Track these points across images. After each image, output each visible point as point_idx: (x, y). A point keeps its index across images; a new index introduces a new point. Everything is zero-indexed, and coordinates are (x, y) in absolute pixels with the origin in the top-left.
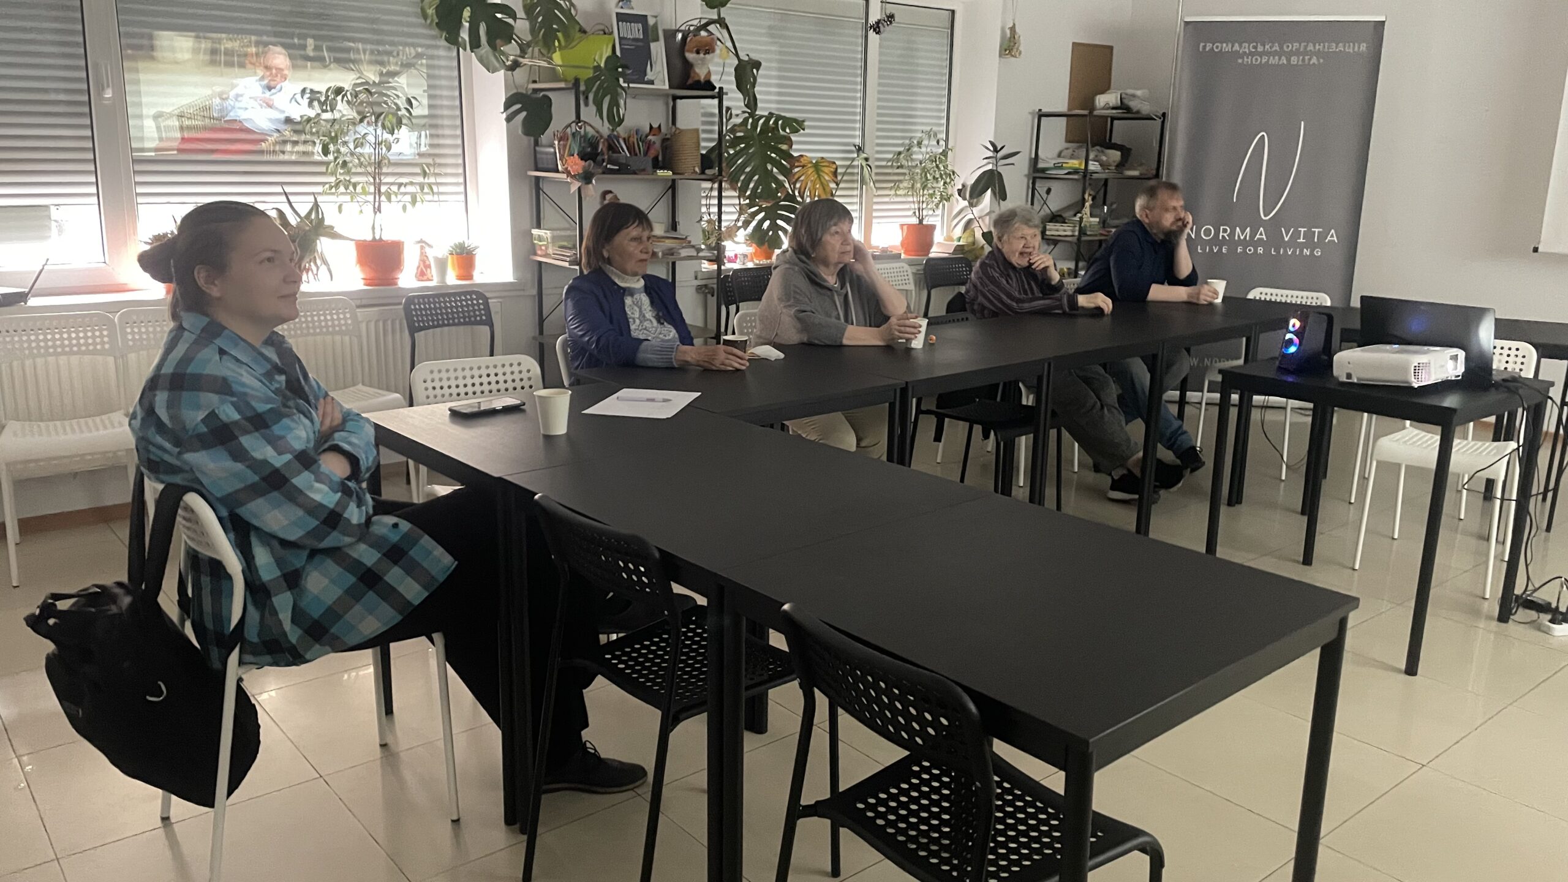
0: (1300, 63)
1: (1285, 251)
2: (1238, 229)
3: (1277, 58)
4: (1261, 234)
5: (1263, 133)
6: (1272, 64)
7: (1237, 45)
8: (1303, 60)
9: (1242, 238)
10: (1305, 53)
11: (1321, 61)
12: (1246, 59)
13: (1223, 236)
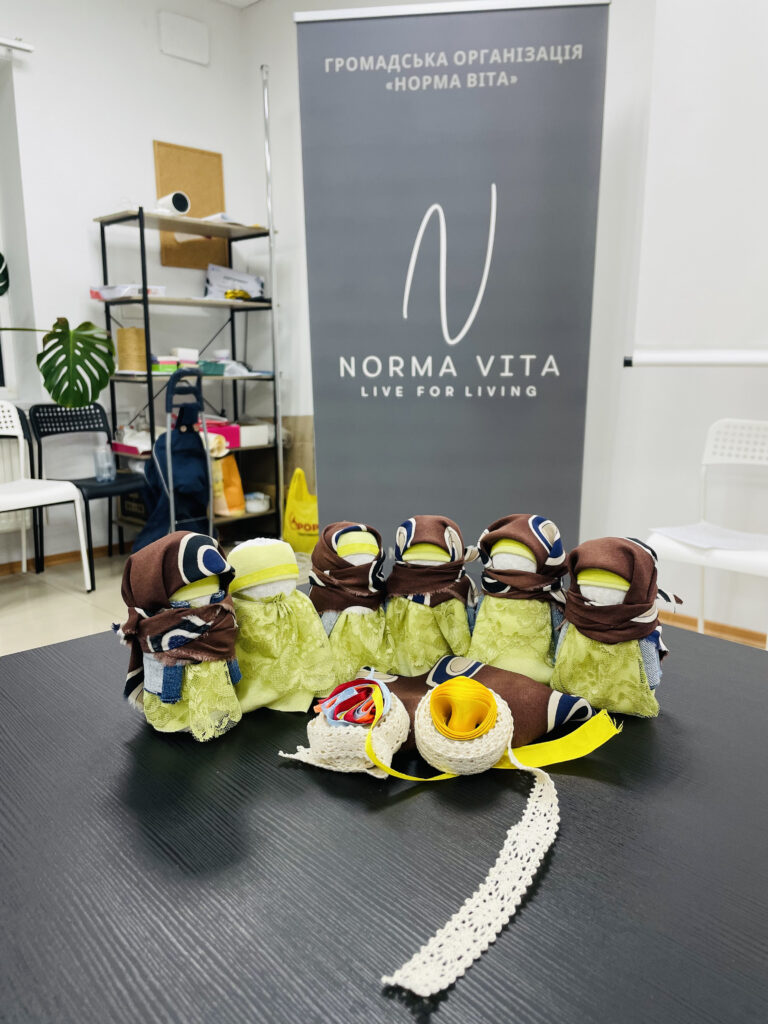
0: (482, 84)
1: (485, 392)
2: (414, 361)
3: (445, 77)
4: (448, 367)
5: (436, 207)
6: (438, 89)
7: (381, 58)
8: (486, 79)
9: (422, 373)
10: (487, 67)
11: (514, 79)
12: (397, 84)
13: (395, 373)
